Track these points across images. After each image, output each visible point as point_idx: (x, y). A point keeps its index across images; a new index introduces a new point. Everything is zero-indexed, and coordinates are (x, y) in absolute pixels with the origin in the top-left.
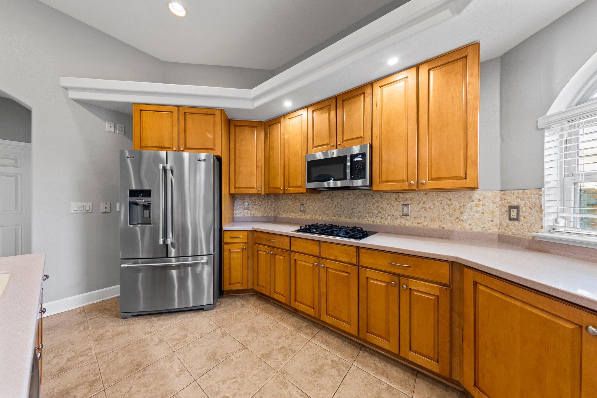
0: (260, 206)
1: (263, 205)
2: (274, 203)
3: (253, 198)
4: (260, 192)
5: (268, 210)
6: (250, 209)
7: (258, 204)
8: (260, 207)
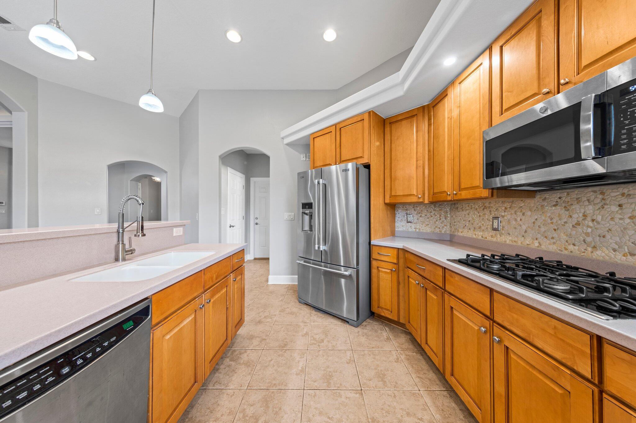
0: (428, 218)
1: (432, 218)
2: (450, 214)
3: (418, 208)
4: (421, 200)
5: (441, 224)
6: (415, 222)
7: (426, 215)
8: (428, 220)
